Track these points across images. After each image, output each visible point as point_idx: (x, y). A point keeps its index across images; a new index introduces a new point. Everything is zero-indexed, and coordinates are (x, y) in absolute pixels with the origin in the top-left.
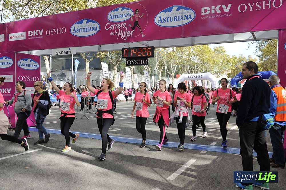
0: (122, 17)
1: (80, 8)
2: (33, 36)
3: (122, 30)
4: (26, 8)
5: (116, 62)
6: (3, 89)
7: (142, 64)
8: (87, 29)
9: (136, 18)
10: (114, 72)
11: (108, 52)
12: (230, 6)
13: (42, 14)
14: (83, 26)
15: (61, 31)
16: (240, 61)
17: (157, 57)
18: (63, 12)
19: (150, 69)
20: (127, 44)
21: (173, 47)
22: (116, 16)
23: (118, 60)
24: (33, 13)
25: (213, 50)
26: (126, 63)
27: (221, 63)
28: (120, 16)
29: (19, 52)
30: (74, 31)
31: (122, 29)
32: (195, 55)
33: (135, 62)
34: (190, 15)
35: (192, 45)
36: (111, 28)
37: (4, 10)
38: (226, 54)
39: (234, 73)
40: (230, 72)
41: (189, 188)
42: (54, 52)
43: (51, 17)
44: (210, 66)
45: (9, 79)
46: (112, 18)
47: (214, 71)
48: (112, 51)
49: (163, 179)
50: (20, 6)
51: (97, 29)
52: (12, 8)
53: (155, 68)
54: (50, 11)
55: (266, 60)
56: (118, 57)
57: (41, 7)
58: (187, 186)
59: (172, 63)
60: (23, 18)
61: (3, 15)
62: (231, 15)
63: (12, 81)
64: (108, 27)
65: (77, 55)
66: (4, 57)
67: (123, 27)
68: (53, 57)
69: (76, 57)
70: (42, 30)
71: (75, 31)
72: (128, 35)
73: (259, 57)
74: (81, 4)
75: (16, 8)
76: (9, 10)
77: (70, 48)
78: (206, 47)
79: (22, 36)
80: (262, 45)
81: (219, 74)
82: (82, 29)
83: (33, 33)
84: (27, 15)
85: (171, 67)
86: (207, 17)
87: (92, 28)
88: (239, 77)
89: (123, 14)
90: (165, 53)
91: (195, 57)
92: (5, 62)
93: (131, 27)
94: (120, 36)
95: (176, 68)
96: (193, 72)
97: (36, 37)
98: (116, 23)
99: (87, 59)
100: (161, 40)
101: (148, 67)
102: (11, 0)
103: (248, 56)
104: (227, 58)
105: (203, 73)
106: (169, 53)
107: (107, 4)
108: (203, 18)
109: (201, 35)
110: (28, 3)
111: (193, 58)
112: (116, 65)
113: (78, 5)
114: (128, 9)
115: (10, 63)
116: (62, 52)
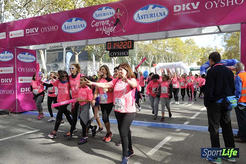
1: (70, 9)
2: (30, 33)
3: (106, 27)
4: (23, 9)
5: (101, 54)
6: (5, 79)
7: (123, 55)
8: (76, 26)
9: (117, 16)
10: (100, 63)
11: (95, 46)
12: (198, 3)
13: (37, 14)
14: (72, 24)
15: (54, 28)
16: (208, 51)
17: (136, 49)
18: (55, 12)
19: (130, 59)
20: (110, 38)
21: (150, 40)
22: (101, 15)
23: (103, 52)
24: (30, 14)
25: (184, 42)
26: (110, 55)
27: (191, 54)
28: (104, 15)
29: (18, 47)
30: (65, 29)
31: (106, 25)
32: (169, 47)
33: (117, 54)
35: (166, 38)
36: (96, 25)
38: (195, 45)
39: (203, 62)
40: (199, 60)
41: (166, 162)
42: (48, 46)
43: (45, 17)
44: (182, 56)
45: (10, 70)
46: (97, 16)
47: (186, 60)
48: (98, 45)
49: (143, 154)
50: (19, 8)
51: (84, 26)
52: (11, 10)
53: (135, 58)
54: (45, 12)
55: (230, 49)
56: (103, 50)
57: (36, 8)
58: (163, 160)
59: (150, 54)
60: (21, 18)
61: (4, 16)
62: (199, 11)
63: (12, 72)
64: (94, 24)
66: (6, 52)
67: (107, 24)
68: (48, 51)
69: (67, 50)
70: (38, 28)
71: (66, 28)
72: (111, 30)
73: (224, 47)
74: (70, 5)
75: (16, 10)
76: (9, 11)
77: (62, 43)
78: (178, 40)
79: (20, 33)
80: (227, 36)
81: (190, 62)
82: (71, 26)
83: (30, 31)
84: (25, 16)
85: (149, 57)
86: (179, 14)
87: (80, 25)
88: (207, 65)
89: (106, 13)
90: (143, 45)
91: (169, 48)
92: (7, 56)
93: (114, 24)
94: (104, 32)
95: (152, 58)
96: (168, 61)
97: (33, 34)
98: (101, 20)
99: (76, 52)
100: (140, 35)
101: (129, 58)
102: (11, 3)
103: (215, 47)
104: (196, 49)
105: (176, 62)
106: (146, 45)
107: (93, 5)
108: (175, 14)
109: (174, 29)
110: (25, 5)
111: (167, 49)
112: (101, 56)
113: (68, 6)
114: (110, 9)
115: (11, 57)
116: (55, 46)
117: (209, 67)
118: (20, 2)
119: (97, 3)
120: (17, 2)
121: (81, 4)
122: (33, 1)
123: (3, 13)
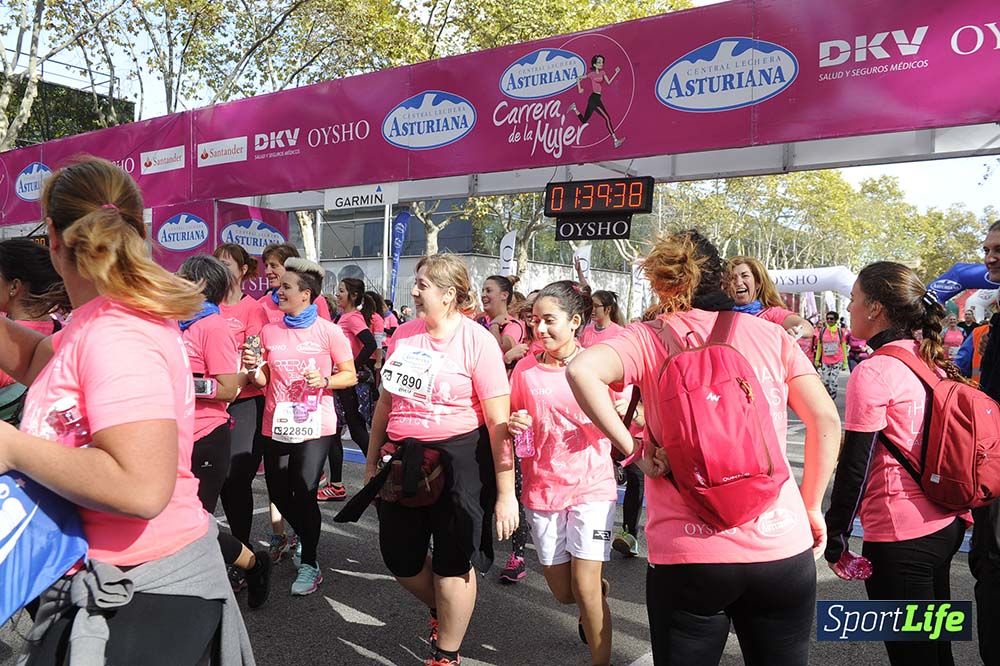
0: (548, 79)
1: (413, 59)
2: (268, 150)
3: (547, 125)
4: (248, 62)
7: (608, 233)
8: (436, 122)
9: (594, 83)
12: (921, 33)
13: (295, 80)
14: (422, 114)
15: (353, 131)
16: (956, 227)
17: (660, 215)
18: (359, 72)
19: (636, 254)
20: (562, 169)
21: (716, 177)
22: (530, 80)
23: (531, 225)
24: (270, 79)
25: (858, 189)
26: (558, 232)
27: (883, 235)
28: (543, 79)
29: (226, 200)
30: (394, 133)
31: (549, 119)
32: (792, 207)
33: (586, 230)
34: (779, 67)
35: (786, 170)
36: (512, 118)
37: (185, 72)
38: (903, 201)
39: (933, 269)
40: (918, 263)
42: (332, 198)
43: (324, 90)
44: (847, 243)
46: (514, 86)
47: (860, 261)
48: (512, 195)
50: (230, 57)
51: (465, 123)
52: (205, 64)
54: (320, 71)
56: (530, 215)
57: (292, 59)
59: (714, 233)
60: (239, 96)
61: (181, 86)
62: (925, 63)
64: (502, 115)
65: (402, 210)
66: (184, 217)
67: (552, 116)
68: (326, 216)
69: (397, 214)
70: (297, 131)
71: (398, 132)
72: (567, 140)
74: (416, 46)
75: (220, 66)
76: (197, 71)
77: (382, 186)
78: (830, 180)
79: (236, 151)
82: (419, 123)
83: (269, 141)
84: (251, 86)
86: (839, 75)
87: (450, 121)
88: (950, 282)
89: (551, 74)
90: (688, 199)
91: (794, 212)
92: (185, 233)
93: (578, 113)
94: (540, 144)
96: (786, 264)
97: (278, 154)
98: (529, 101)
99: (430, 222)
100: (682, 158)
101: (632, 248)
102: (206, 42)
103: (985, 210)
104: (907, 215)
105: (820, 266)
106: (702, 199)
107: (499, 43)
108: (826, 77)
109: (818, 133)
110: (254, 48)
111: (786, 217)
112: (524, 240)
113: (407, 48)
114: (567, 56)
115: (200, 234)
116: (355, 199)
117: (959, 292)
118: (236, 38)
119: (514, 35)
120: (225, 35)
121: (454, 43)
122: (281, 32)
123: (175, 79)
